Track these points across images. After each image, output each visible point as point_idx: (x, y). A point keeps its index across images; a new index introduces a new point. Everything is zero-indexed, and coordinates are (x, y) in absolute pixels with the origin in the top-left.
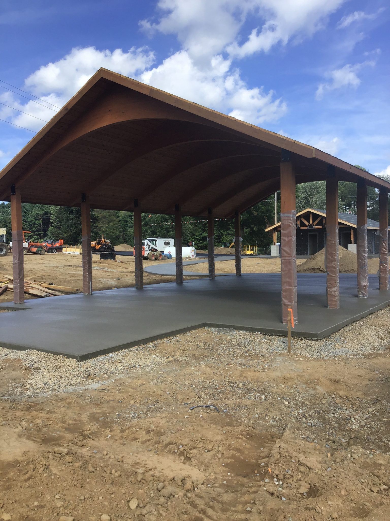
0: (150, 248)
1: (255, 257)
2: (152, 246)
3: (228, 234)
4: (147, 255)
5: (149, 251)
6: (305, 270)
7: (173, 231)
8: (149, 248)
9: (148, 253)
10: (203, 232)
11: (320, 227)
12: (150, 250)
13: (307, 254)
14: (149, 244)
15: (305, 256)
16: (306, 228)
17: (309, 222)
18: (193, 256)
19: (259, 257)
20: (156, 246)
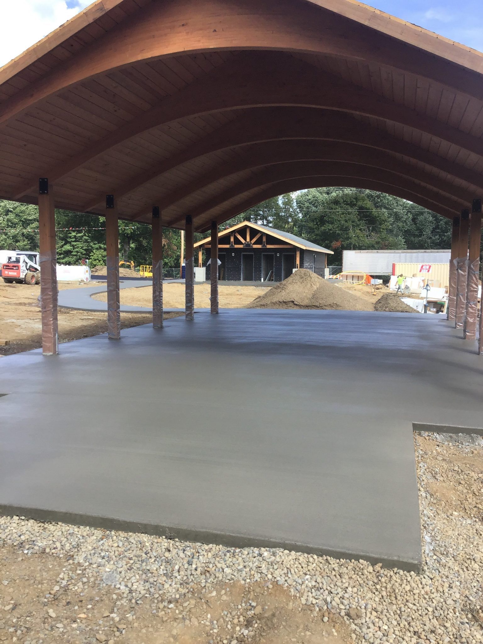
0: (28, 267)
1: (174, 283)
2: (30, 263)
3: (100, 248)
4: (24, 277)
5: (27, 271)
6: (275, 304)
7: (24, 241)
8: (26, 266)
9: (25, 274)
10: (65, 244)
11: (259, 246)
12: (27, 269)
13: (239, 279)
14: (27, 260)
15: (237, 282)
16: (241, 246)
17: (245, 239)
18: (87, 279)
19: (180, 283)
20: (36, 263)
